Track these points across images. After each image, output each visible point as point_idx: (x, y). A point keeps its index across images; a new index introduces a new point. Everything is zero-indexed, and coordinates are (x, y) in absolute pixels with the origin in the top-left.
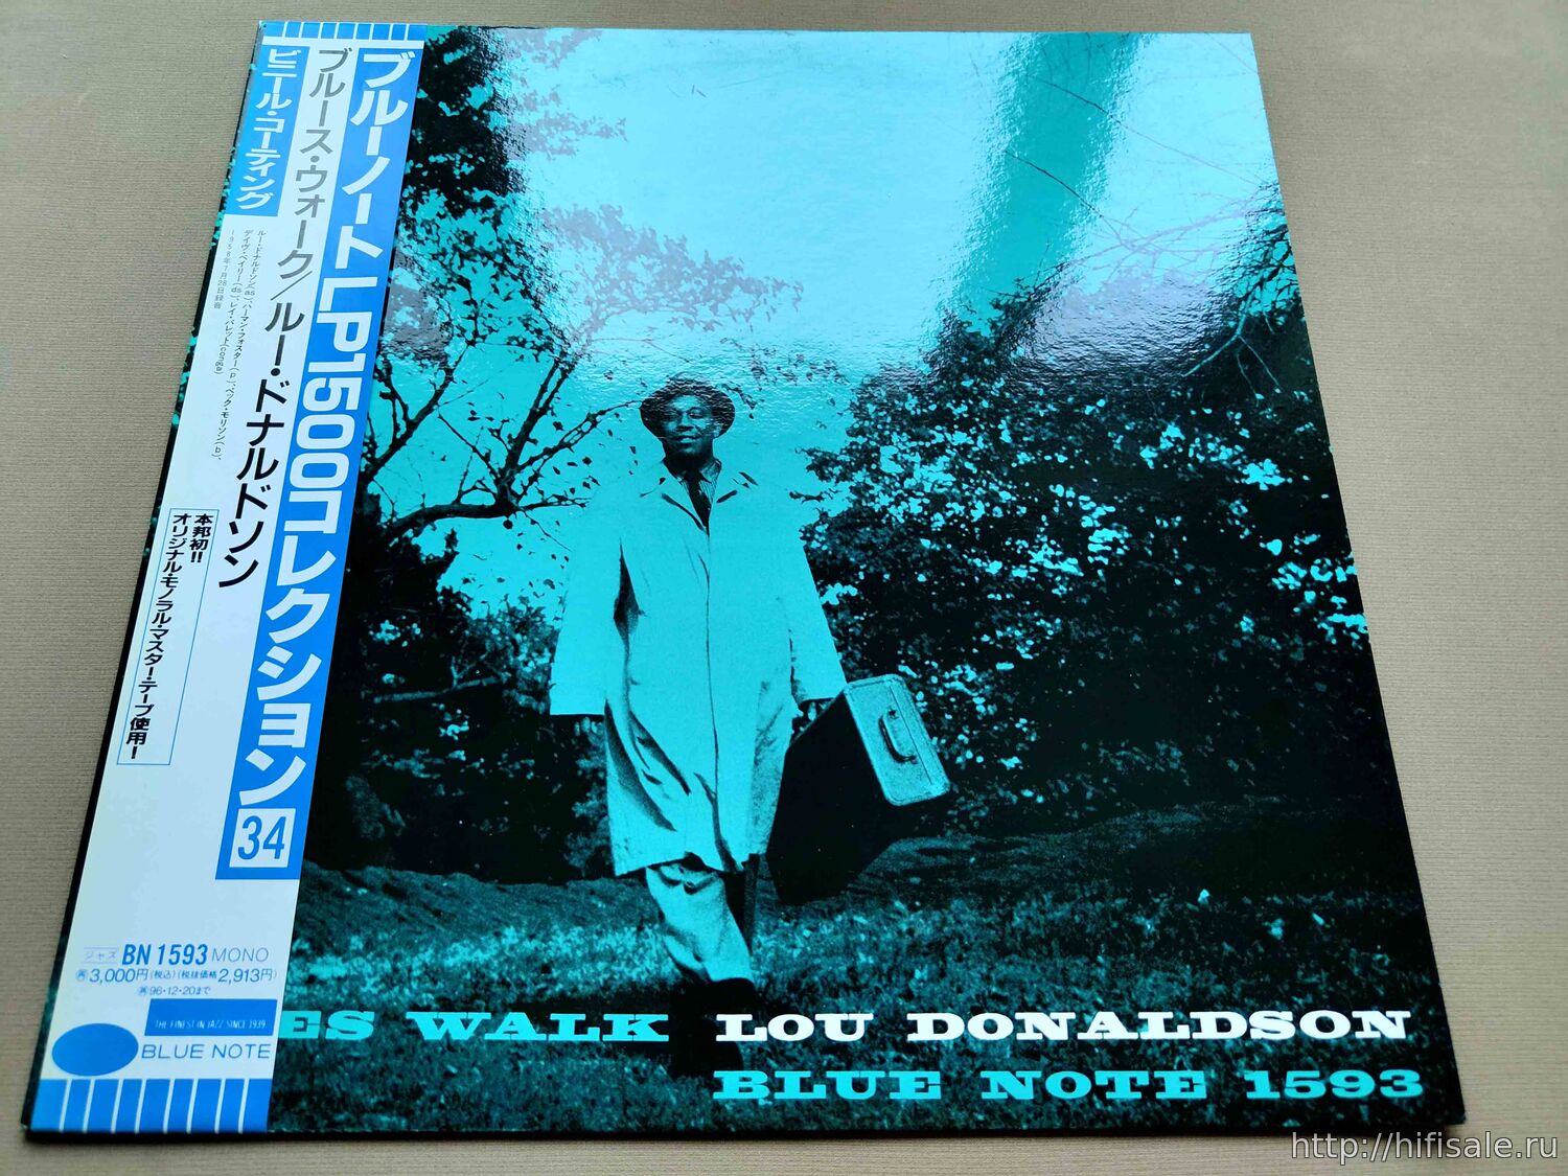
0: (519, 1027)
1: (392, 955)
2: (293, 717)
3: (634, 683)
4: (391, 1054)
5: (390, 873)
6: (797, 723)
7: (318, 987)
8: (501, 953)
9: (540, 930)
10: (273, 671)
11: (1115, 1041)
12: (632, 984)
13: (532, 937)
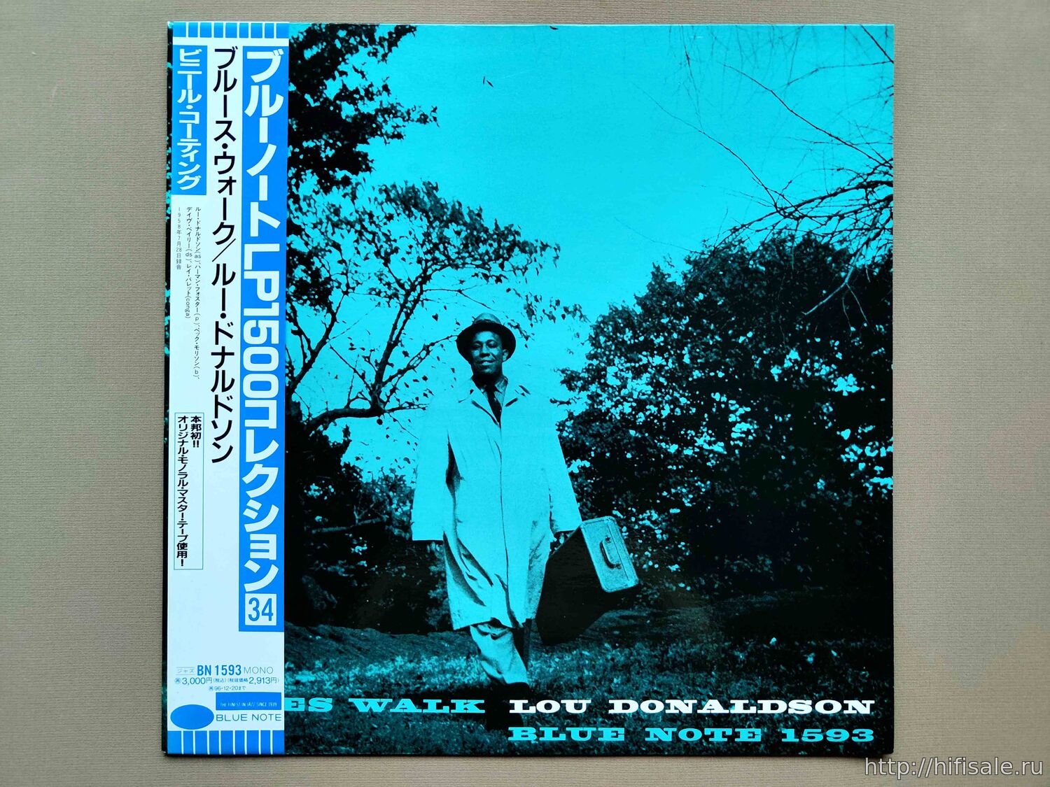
0: (407, 706)
1: (338, 670)
2: (268, 542)
3: (459, 522)
4: (343, 718)
5: (332, 628)
6: (553, 545)
7: (301, 686)
8: (395, 670)
9: (415, 658)
10: (253, 515)
11: (716, 714)
12: (464, 684)
13: (411, 661)
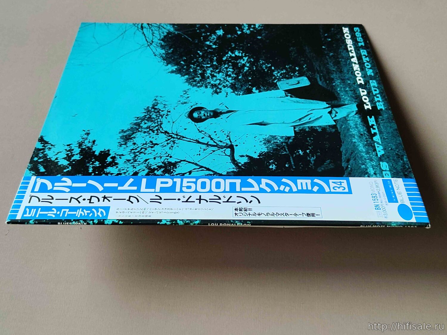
0: (377, 138)
1: (365, 160)
2: (301, 183)
3: (284, 122)
4: (389, 159)
5: (343, 162)
6: (292, 97)
7: (376, 172)
8: (359, 142)
11: (357, 59)
12: (362, 121)
13: (354, 137)
